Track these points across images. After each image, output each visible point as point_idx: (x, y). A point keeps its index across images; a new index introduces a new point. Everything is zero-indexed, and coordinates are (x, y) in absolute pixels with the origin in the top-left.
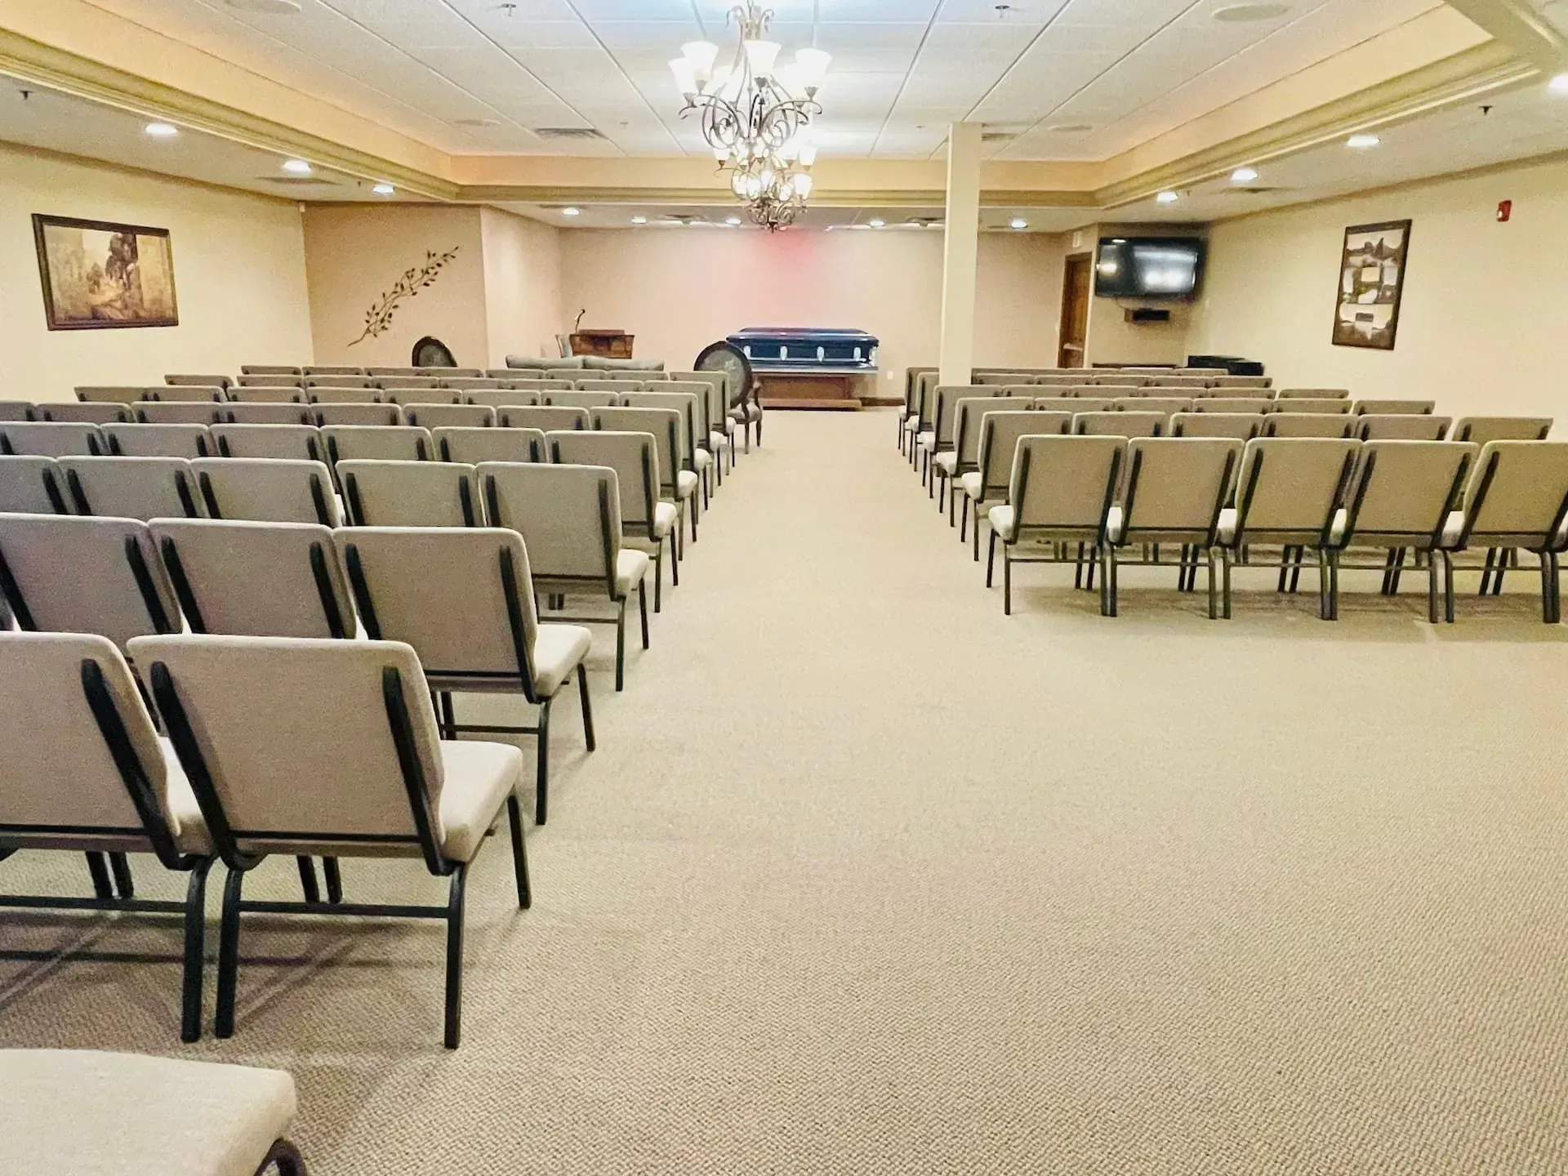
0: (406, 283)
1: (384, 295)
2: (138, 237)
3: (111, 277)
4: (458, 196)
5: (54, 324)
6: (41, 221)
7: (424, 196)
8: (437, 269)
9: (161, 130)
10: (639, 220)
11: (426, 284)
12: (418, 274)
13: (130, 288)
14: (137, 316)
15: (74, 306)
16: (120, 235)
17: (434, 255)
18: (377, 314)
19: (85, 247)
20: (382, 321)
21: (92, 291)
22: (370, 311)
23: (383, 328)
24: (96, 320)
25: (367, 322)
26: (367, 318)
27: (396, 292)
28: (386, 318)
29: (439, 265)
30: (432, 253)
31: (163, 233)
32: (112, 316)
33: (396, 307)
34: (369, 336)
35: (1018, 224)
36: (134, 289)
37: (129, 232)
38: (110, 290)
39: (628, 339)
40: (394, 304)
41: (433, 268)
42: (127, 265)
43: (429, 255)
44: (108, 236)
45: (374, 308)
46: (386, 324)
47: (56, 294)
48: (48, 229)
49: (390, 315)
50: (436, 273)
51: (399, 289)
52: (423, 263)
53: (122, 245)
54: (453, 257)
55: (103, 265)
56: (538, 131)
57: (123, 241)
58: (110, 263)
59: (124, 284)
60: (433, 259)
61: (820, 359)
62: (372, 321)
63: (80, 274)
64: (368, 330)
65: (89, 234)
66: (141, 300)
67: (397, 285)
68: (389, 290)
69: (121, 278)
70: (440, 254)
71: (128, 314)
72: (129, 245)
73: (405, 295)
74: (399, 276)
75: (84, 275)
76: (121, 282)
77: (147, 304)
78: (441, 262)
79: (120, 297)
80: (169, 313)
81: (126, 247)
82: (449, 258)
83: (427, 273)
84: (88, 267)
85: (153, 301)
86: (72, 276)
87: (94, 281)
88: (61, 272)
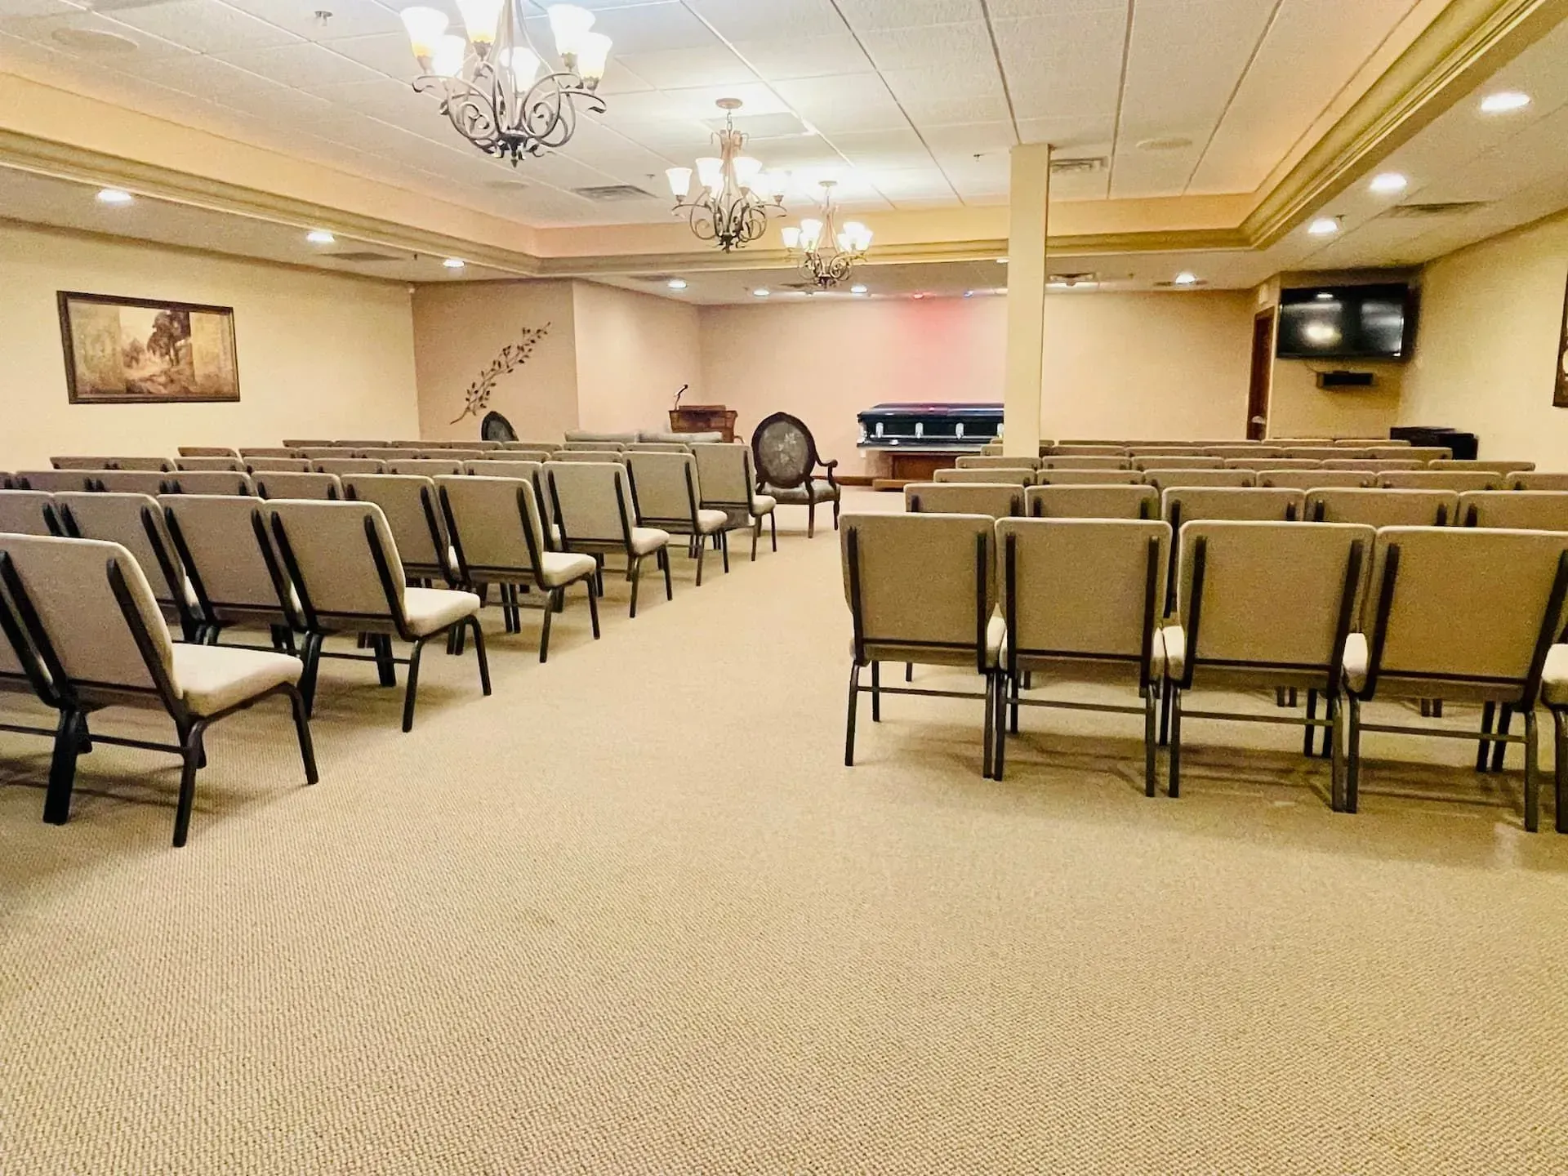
0: (503, 359)
1: (483, 373)
2: (192, 314)
3: (154, 352)
4: (542, 269)
5: (75, 398)
6: (64, 298)
7: (507, 272)
8: (532, 346)
9: (115, 196)
10: (762, 293)
11: (521, 361)
12: (514, 351)
13: (178, 362)
14: (186, 390)
15: (102, 379)
16: (168, 312)
17: (529, 331)
18: (476, 392)
19: (122, 323)
20: (481, 398)
21: (129, 366)
22: (470, 389)
23: (482, 405)
24: (132, 394)
25: (467, 400)
26: (468, 396)
27: (493, 370)
28: (485, 396)
29: (533, 341)
30: (526, 329)
31: (226, 311)
32: (152, 390)
33: (493, 385)
34: (470, 414)
35: (1185, 279)
36: (183, 365)
37: (180, 311)
38: (153, 366)
39: (729, 415)
40: (492, 381)
41: (527, 345)
42: (176, 341)
43: (524, 331)
44: (154, 313)
45: (473, 386)
46: (484, 402)
47: (81, 369)
48: (73, 305)
49: (488, 393)
50: (530, 350)
51: (497, 367)
52: (520, 340)
53: (171, 323)
54: (545, 333)
55: (144, 341)
56: (579, 191)
57: (171, 319)
58: (154, 340)
59: (171, 360)
60: (528, 336)
61: (959, 436)
62: (472, 399)
63: (114, 349)
64: (468, 408)
65: (125, 311)
66: (193, 375)
67: (494, 363)
68: (488, 367)
69: (168, 353)
70: (534, 329)
71: (172, 390)
72: (180, 322)
73: (502, 372)
74: (497, 355)
75: (119, 349)
76: (167, 357)
77: (198, 379)
78: (535, 338)
79: (165, 373)
80: (227, 389)
81: (176, 325)
82: (541, 334)
83: (523, 349)
84: (125, 342)
85: (208, 377)
86: (103, 351)
87: (133, 356)
88: (89, 347)
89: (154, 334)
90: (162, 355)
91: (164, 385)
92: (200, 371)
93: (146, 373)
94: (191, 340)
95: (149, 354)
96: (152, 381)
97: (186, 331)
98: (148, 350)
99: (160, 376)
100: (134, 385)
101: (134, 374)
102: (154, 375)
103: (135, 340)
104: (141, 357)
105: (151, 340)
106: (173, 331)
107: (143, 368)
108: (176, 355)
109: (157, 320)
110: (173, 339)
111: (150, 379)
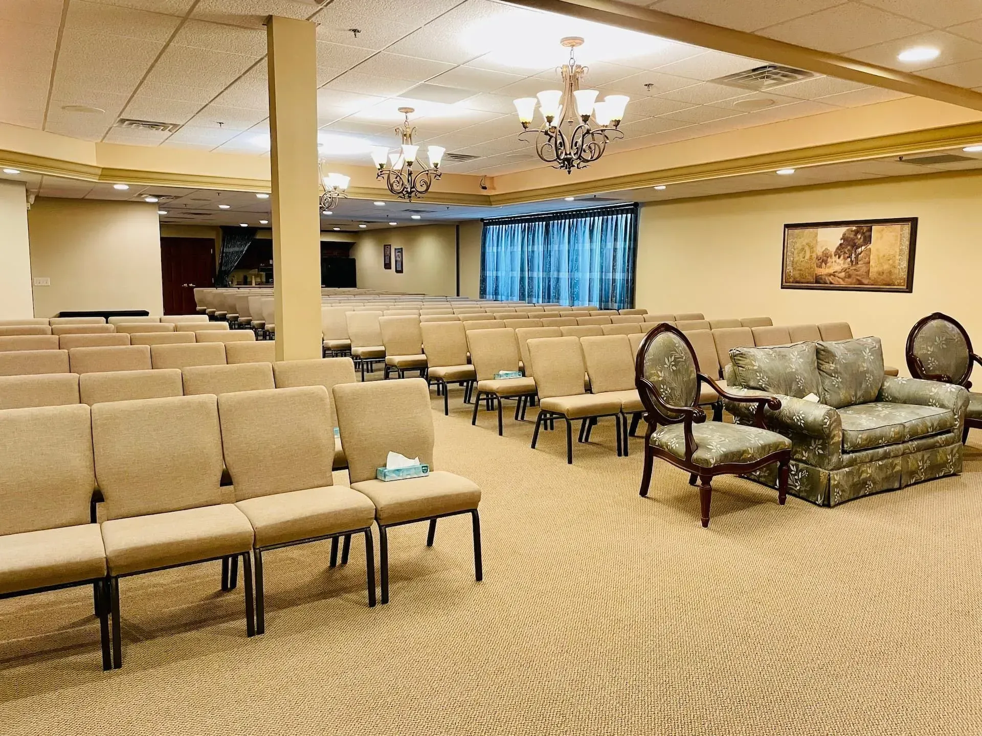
2: (875, 227)
3: (839, 257)
5: (785, 286)
6: (788, 228)
13: (857, 264)
15: (801, 274)
16: (854, 228)
19: (819, 238)
21: (820, 267)
31: (911, 221)
36: (861, 264)
37: (865, 226)
38: (837, 266)
42: (858, 248)
44: (841, 230)
47: (789, 268)
48: (790, 231)
53: (856, 235)
55: (833, 249)
57: (856, 232)
58: (840, 248)
63: (811, 256)
65: (821, 231)
66: (868, 272)
69: (850, 257)
71: (850, 282)
72: (863, 234)
76: (849, 260)
79: (845, 270)
80: (898, 282)
81: (860, 236)
84: (819, 251)
85: (881, 273)
86: (804, 258)
87: (823, 260)
88: (795, 255)
89: (841, 244)
90: (845, 259)
91: (843, 279)
92: (874, 269)
93: (831, 271)
94: (870, 246)
95: (835, 259)
96: (834, 276)
97: (868, 240)
98: (835, 255)
99: (841, 272)
100: (821, 279)
101: (823, 271)
102: (836, 272)
103: (827, 249)
104: (829, 260)
105: (838, 248)
106: (856, 241)
107: (829, 267)
108: (857, 258)
109: (844, 234)
110: (855, 246)
111: (833, 275)
